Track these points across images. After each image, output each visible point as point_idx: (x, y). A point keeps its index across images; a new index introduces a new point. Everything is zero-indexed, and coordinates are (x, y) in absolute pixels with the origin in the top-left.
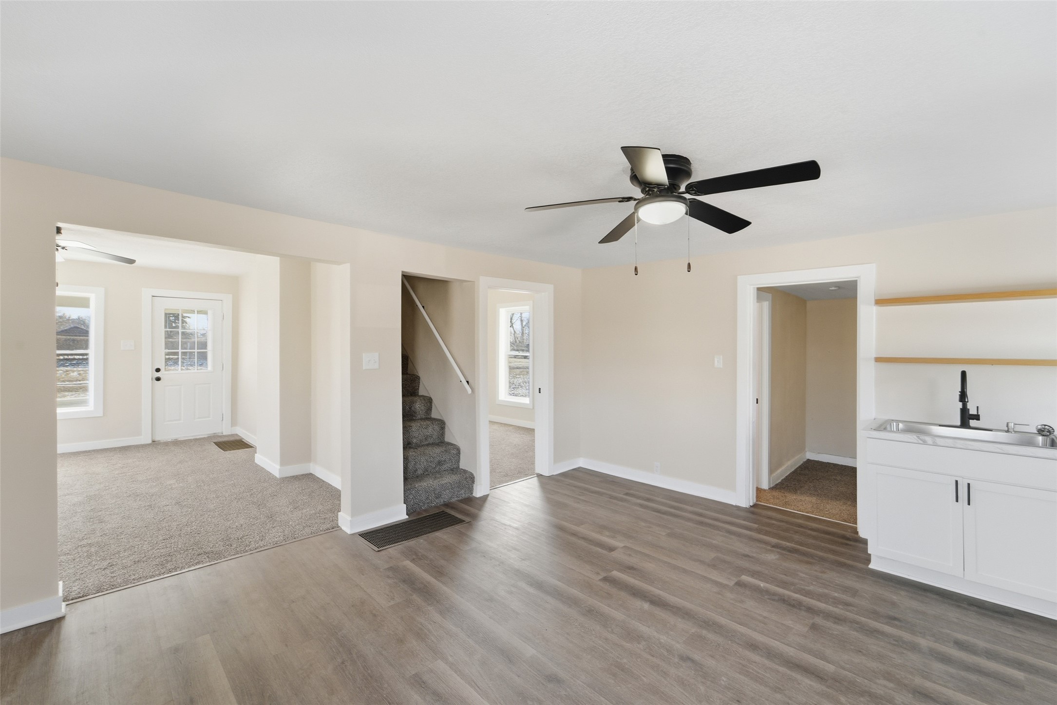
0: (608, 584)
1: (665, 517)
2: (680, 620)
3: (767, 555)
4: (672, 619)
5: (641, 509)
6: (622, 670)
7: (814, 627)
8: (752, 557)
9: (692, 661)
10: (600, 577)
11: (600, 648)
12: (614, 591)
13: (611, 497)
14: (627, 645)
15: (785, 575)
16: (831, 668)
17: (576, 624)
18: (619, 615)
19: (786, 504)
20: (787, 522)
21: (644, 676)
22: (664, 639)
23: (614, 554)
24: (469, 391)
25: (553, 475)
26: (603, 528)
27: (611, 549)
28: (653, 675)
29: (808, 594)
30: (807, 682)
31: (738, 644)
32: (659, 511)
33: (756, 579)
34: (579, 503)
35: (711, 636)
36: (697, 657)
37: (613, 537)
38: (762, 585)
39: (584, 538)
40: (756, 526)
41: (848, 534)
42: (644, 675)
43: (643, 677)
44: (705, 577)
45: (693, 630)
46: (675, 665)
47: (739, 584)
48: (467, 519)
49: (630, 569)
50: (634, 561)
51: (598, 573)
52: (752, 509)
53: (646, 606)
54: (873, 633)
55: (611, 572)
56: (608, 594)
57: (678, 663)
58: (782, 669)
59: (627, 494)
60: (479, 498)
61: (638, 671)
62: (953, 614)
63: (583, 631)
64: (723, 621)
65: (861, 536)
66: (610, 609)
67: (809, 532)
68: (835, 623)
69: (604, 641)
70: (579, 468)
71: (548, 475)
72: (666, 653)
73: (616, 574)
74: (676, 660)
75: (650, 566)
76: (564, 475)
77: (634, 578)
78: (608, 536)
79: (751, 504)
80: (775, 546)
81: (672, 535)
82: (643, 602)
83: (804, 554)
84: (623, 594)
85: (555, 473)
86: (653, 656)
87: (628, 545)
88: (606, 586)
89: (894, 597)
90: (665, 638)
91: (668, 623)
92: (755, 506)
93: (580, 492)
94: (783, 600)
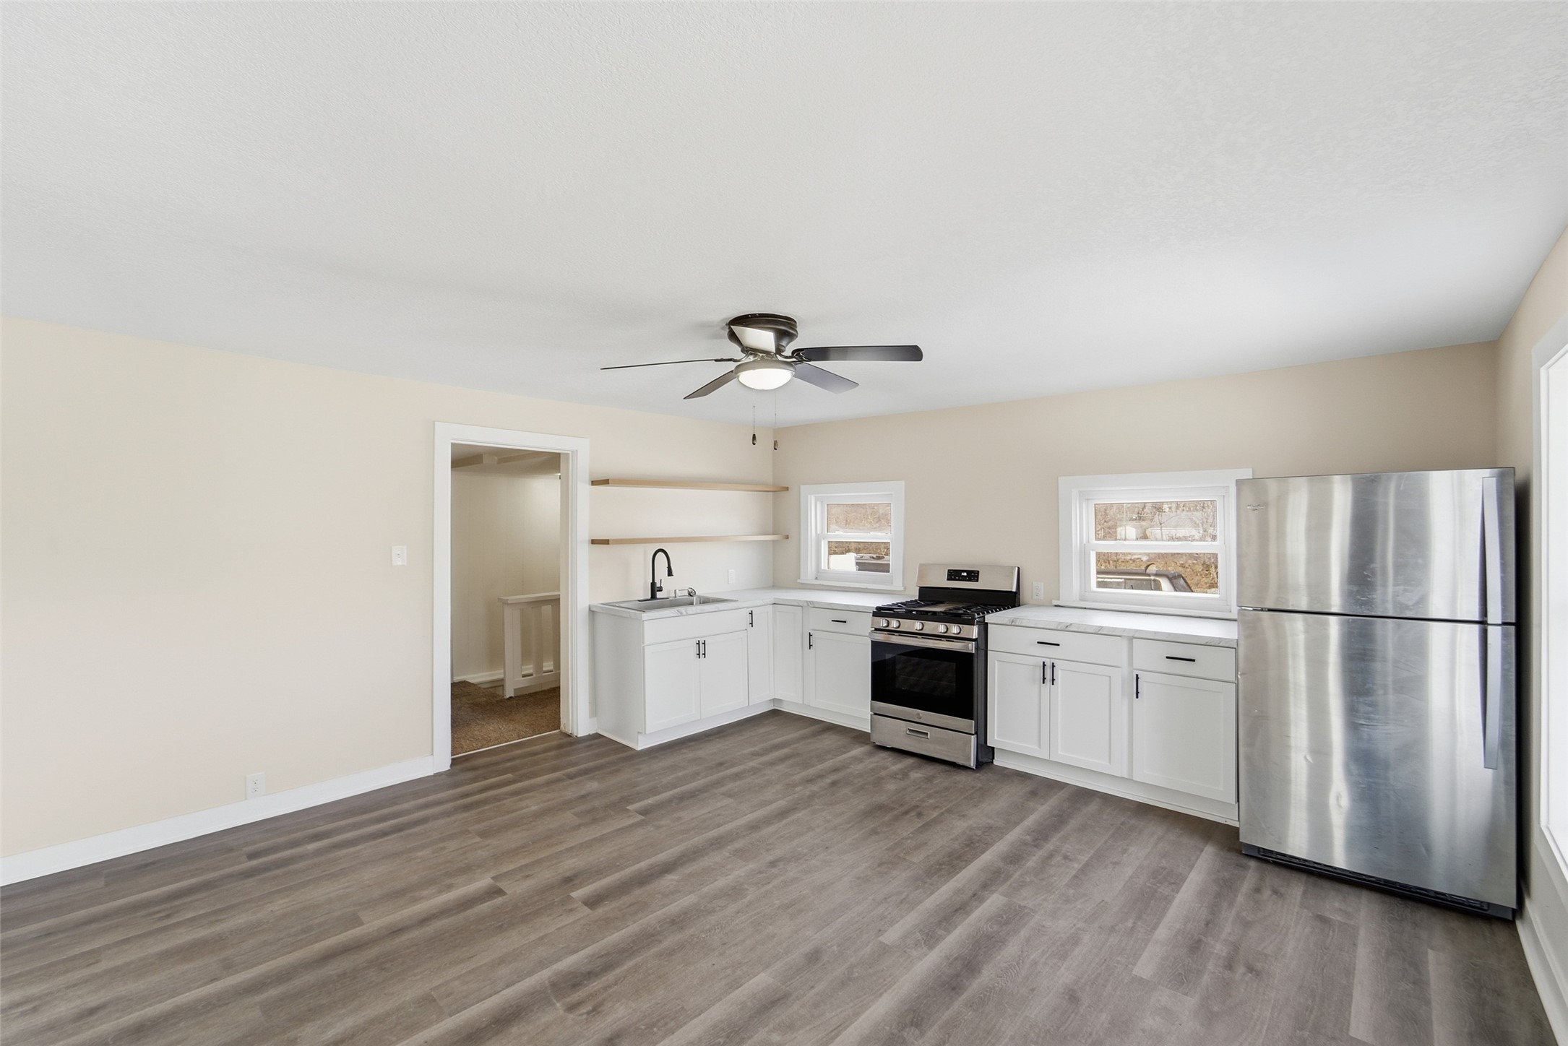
0: (605, 903)
7: (729, 795)
9: (776, 861)
12: (626, 899)
23: (512, 891)
27: (497, 891)
30: (799, 815)
31: (752, 834)
33: (636, 802)
35: (738, 846)
38: (651, 802)
40: (509, 776)
45: (726, 854)
46: (783, 871)
47: (643, 813)
49: (570, 881)
51: (572, 909)
52: (458, 767)
53: (672, 877)
54: (737, 776)
55: (573, 898)
57: (779, 869)
58: (785, 821)
64: (711, 834)
66: (672, 905)
68: (722, 786)
72: (764, 875)
73: (578, 894)
74: (774, 870)
79: (449, 764)
81: (485, 835)
86: (769, 883)
87: (492, 874)
88: (609, 905)
92: (454, 762)
94: (682, 798)
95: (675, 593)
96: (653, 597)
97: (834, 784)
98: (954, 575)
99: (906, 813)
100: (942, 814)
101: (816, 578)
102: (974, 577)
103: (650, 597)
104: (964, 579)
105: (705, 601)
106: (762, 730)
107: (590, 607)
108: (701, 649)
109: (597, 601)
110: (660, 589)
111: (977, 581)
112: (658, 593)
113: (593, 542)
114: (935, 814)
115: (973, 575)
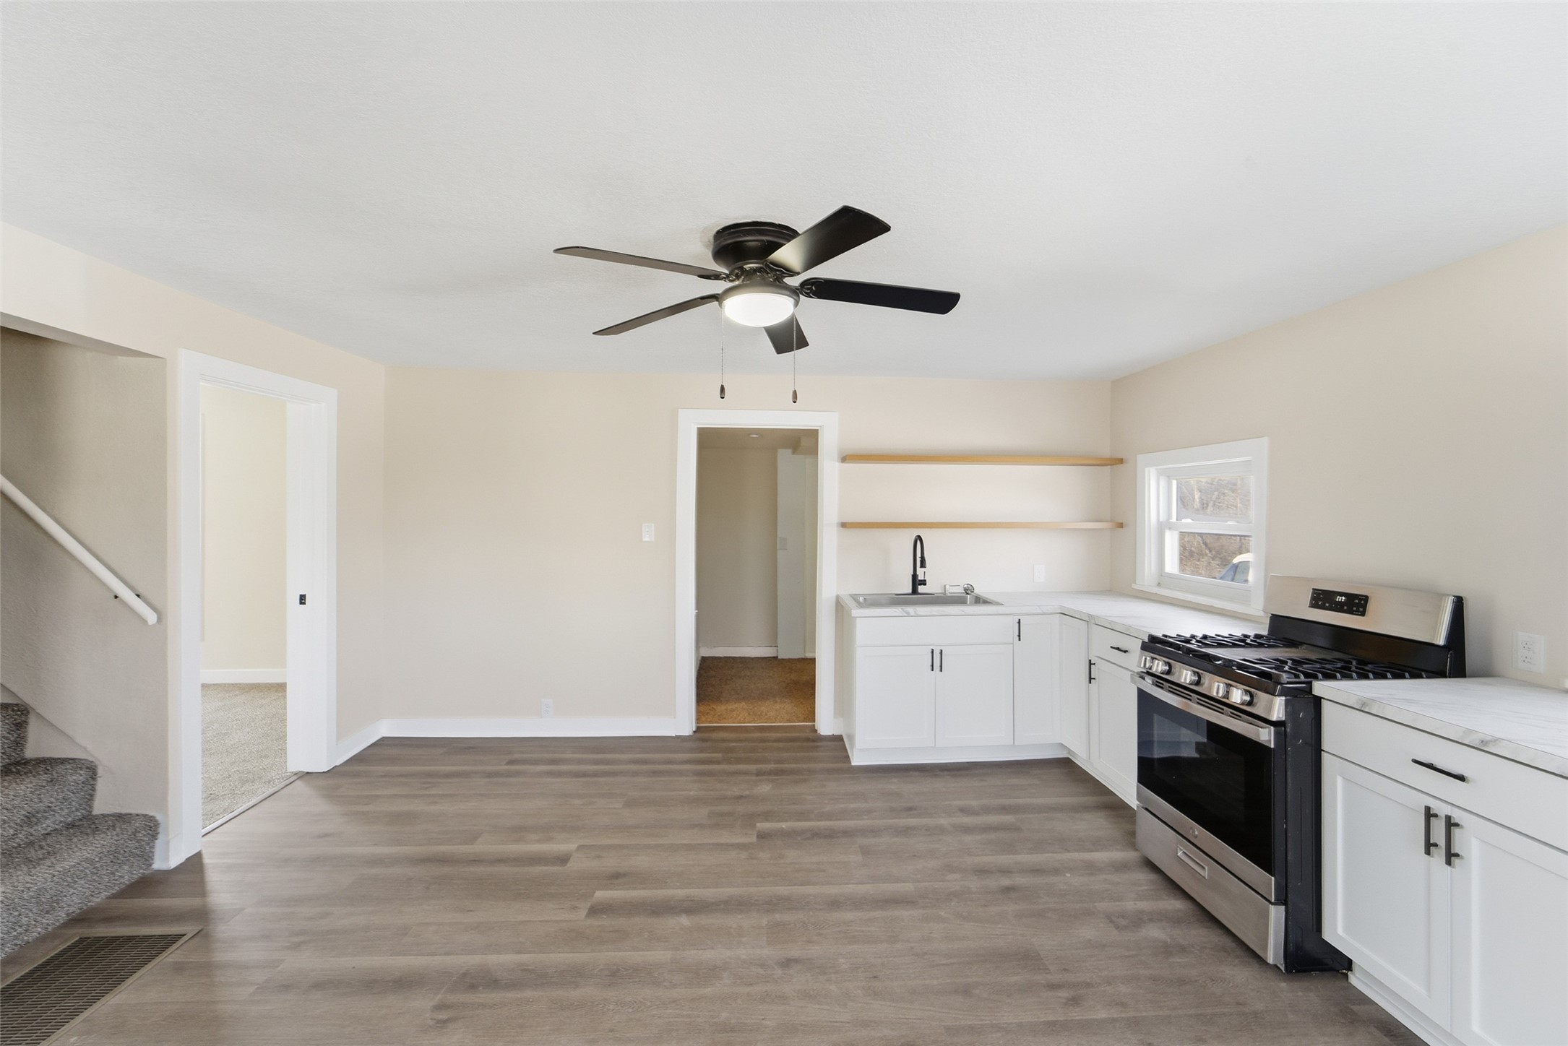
0: (605, 917)
1: (602, 779)
2: (739, 917)
3: (759, 788)
4: (733, 921)
5: (554, 780)
6: (732, 1030)
7: (865, 851)
8: (746, 797)
9: (796, 961)
10: (585, 912)
11: (676, 1019)
12: (620, 922)
13: (489, 775)
14: (708, 991)
15: (794, 803)
16: (909, 887)
17: (611, 1007)
18: (659, 955)
19: (721, 718)
20: (746, 740)
21: (763, 1019)
22: (743, 953)
23: (573, 865)
24: (151, 617)
25: (336, 766)
26: (519, 831)
27: (563, 859)
28: (772, 1010)
29: (829, 816)
30: (905, 913)
31: (821, 910)
32: (584, 775)
33: (772, 822)
34: (436, 802)
35: (788, 917)
36: (795, 952)
37: (550, 839)
38: (784, 826)
39: (501, 860)
40: (720, 755)
41: (811, 735)
42: (763, 1017)
43: (763, 1022)
44: (718, 844)
45: (765, 921)
46: (785, 980)
47: (762, 836)
48: (189, 929)
49: (615, 878)
50: (611, 863)
51: (575, 908)
52: (698, 735)
53: (685, 920)
54: (906, 831)
55: (593, 896)
56: (616, 931)
57: (785, 974)
58: (878, 913)
59: (511, 762)
60: (174, 869)
61: (752, 1019)
62: (939, 784)
63: (630, 1010)
64: (783, 890)
65: (822, 734)
66: (641, 953)
67: (776, 745)
68: (875, 837)
69: (674, 1005)
70: (383, 739)
71: (325, 768)
72: (761, 971)
73: (601, 895)
74: (779, 972)
75: (641, 861)
76: (357, 759)
77: (635, 889)
78: (539, 841)
79: (694, 730)
80: (759, 773)
81: (631, 803)
82: (677, 918)
83: (792, 772)
84: (638, 921)
85: (338, 763)
86: (751, 984)
87: (583, 842)
88: (605, 921)
89: (893, 787)
90: (744, 951)
91: (731, 928)
92: (698, 730)
93: (424, 783)
94: (816, 834)
95: (945, 588)
96: (915, 591)
97: (1008, 890)
98: (1322, 599)
99: (1053, 987)
100: (1114, 1020)
101: (1159, 584)
102: (1358, 605)
103: (910, 591)
104: (1338, 608)
105: (979, 600)
106: (1015, 781)
107: (838, 597)
108: (937, 661)
109: (845, 592)
110: (923, 583)
111: (1363, 614)
112: (919, 586)
113: (844, 525)
114: (1102, 1014)
115: (1356, 604)
